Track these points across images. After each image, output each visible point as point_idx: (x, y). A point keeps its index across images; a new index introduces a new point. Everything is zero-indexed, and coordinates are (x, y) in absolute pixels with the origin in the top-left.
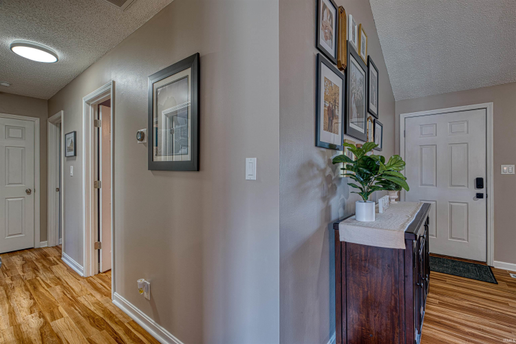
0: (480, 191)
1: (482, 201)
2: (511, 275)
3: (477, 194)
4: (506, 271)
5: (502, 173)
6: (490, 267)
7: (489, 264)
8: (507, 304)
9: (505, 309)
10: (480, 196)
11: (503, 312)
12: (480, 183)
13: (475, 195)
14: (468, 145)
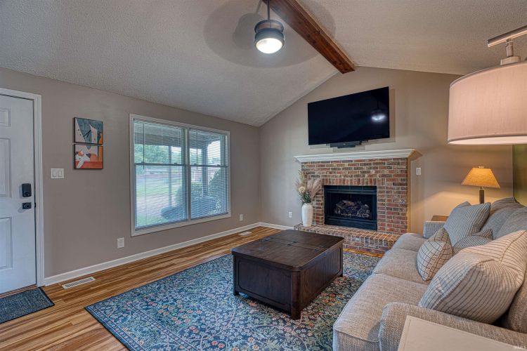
0: (27, 200)
1: (30, 211)
2: (64, 286)
3: (24, 204)
4: (57, 284)
5: (52, 177)
6: (40, 288)
7: (39, 285)
8: (71, 325)
9: (70, 333)
10: (26, 206)
11: (70, 337)
12: (26, 190)
13: (21, 206)
14: (10, 141)
